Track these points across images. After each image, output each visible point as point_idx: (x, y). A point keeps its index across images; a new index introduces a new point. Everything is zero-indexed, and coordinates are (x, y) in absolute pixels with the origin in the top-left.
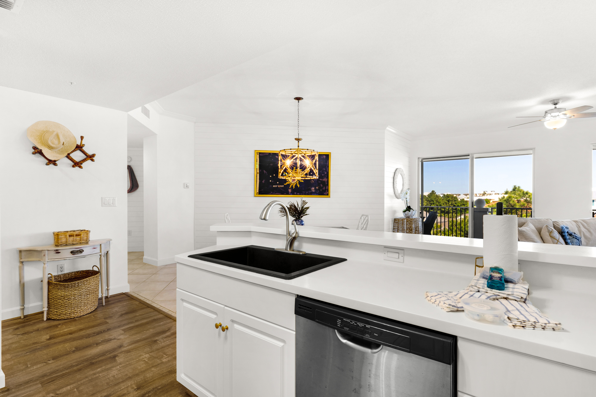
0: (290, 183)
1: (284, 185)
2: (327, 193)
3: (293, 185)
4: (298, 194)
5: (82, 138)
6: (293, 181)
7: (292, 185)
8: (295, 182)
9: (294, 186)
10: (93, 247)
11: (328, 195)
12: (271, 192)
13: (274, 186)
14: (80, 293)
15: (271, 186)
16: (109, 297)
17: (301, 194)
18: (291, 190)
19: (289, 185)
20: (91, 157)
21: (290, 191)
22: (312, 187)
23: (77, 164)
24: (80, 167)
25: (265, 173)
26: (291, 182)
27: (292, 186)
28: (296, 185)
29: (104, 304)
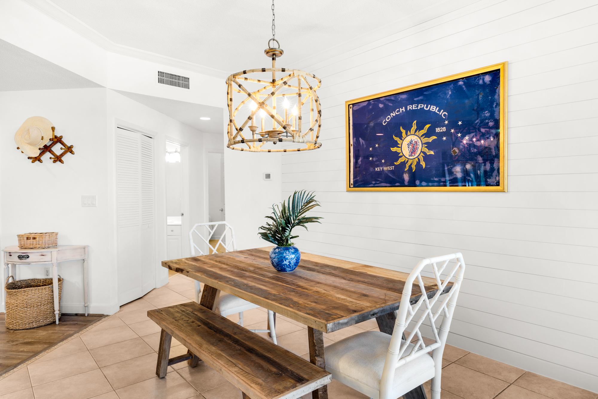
0: (407, 160)
1: (394, 165)
2: (497, 179)
3: (411, 164)
4: (424, 183)
5: (53, 129)
6: (411, 155)
7: (409, 163)
8: (416, 155)
9: (413, 167)
10: (41, 254)
11: (499, 185)
12: (374, 182)
13: (376, 169)
14: (23, 304)
15: (371, 169)
16: (86, 315)
17: (430, 184)
18: (409, 177)
19: (404, 164)
20: (69, 149)
21: (406, 177)
22: (454, 166)
23: (58, 159)
24: (61, 161)
25: (361, 143)
26: (408, 156)
27: (410, 166)
28: (418, 163)
29: (57, 322)
